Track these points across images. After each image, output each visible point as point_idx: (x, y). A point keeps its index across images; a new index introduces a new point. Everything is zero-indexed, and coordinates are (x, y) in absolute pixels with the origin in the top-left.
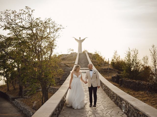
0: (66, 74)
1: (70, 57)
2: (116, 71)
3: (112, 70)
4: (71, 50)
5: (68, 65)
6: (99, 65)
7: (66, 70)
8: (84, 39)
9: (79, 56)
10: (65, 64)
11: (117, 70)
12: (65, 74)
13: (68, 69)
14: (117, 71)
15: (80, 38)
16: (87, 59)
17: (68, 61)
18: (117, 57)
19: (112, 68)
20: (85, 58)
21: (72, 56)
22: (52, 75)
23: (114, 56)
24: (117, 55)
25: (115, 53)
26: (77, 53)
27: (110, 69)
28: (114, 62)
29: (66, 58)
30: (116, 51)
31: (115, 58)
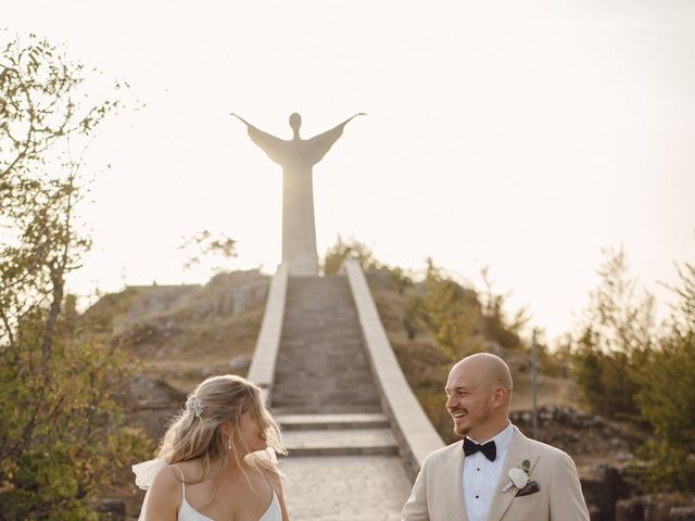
1: (204, 316)
2: (616, 433)
3: (578, 427)
4: (216, 245)
8: (337, 132)
9: (288, 304)
10: (161, 385)
11: (625, 428)
14: (625, 438)
15: (295, 121)
16: (360, 334)
17: (185, 349)
18: (628, 309)
19: (581, 410)
20: (341, 319)
21: (221, 306)
22: (75, 476)
23: (596, 304)
24: (627, 291)
25: (608, 271)
26: (268, 279)
27: (558, 417)
28: (600, 353)
29: (169, 325)
30: (617, 251)
31: (608, 322)
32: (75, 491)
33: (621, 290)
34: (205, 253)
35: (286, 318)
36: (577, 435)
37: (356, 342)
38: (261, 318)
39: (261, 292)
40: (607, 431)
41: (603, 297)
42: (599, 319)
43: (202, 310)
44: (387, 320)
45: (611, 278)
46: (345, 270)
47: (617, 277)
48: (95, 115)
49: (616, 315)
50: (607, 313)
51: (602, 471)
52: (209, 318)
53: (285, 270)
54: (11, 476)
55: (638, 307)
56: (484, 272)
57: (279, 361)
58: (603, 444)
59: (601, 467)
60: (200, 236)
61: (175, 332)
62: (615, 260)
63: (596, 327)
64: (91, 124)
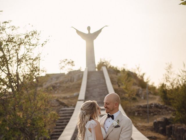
0: (62, 122)
1: (67, 82)
2: (170, 110)
4: (69, 63)
5: (65, 101)
6: (134, 99)
7: (61, 113)
9: (88, 79)
10: (57, 100)
12: (60, 122)
13: (66, 110)
15: (89, 28)
16: (106, 86)
17: (62, 91)
18: (173, 78)
19: (161, 104)
20: (101, 82)
21: (71, 80)
22: (43, 122)
23: (165, 77)
24: (172, 74)
25: (168, 68)
26: (83, 72)
27: (156, 105)
28: (166, 89)
29: (58, 85)
30: (170, 63)
31: (168, 81)
32: (44, 125)
33: (171, 74)
34: (66, 65)
35: (88, 82)
36: (160, 110)
37: (105, 88)
38: (81, 82)
39: (81, 76)
40: (168, 109)
41: (166, 75)
42: (166, 81)
43: (66, 81)
44: (113, 82)
45: (168, 70)
46: (102, 69)
47: (170, 70)
48: (45, 43)
49: (170, 80)
50: (168, 79)
51: (164, 119)
52: (68, 83)
53: (87, 70)
54: (29, 123)
55: (175, 77)
56: (138, 69)
57: (86, 94)
58: (167, 112)
59: (163, 118)
60: (65, 60)
61: (60, 87)
62: (169, 66)
63: (165, 83)
64: (43, 45)
